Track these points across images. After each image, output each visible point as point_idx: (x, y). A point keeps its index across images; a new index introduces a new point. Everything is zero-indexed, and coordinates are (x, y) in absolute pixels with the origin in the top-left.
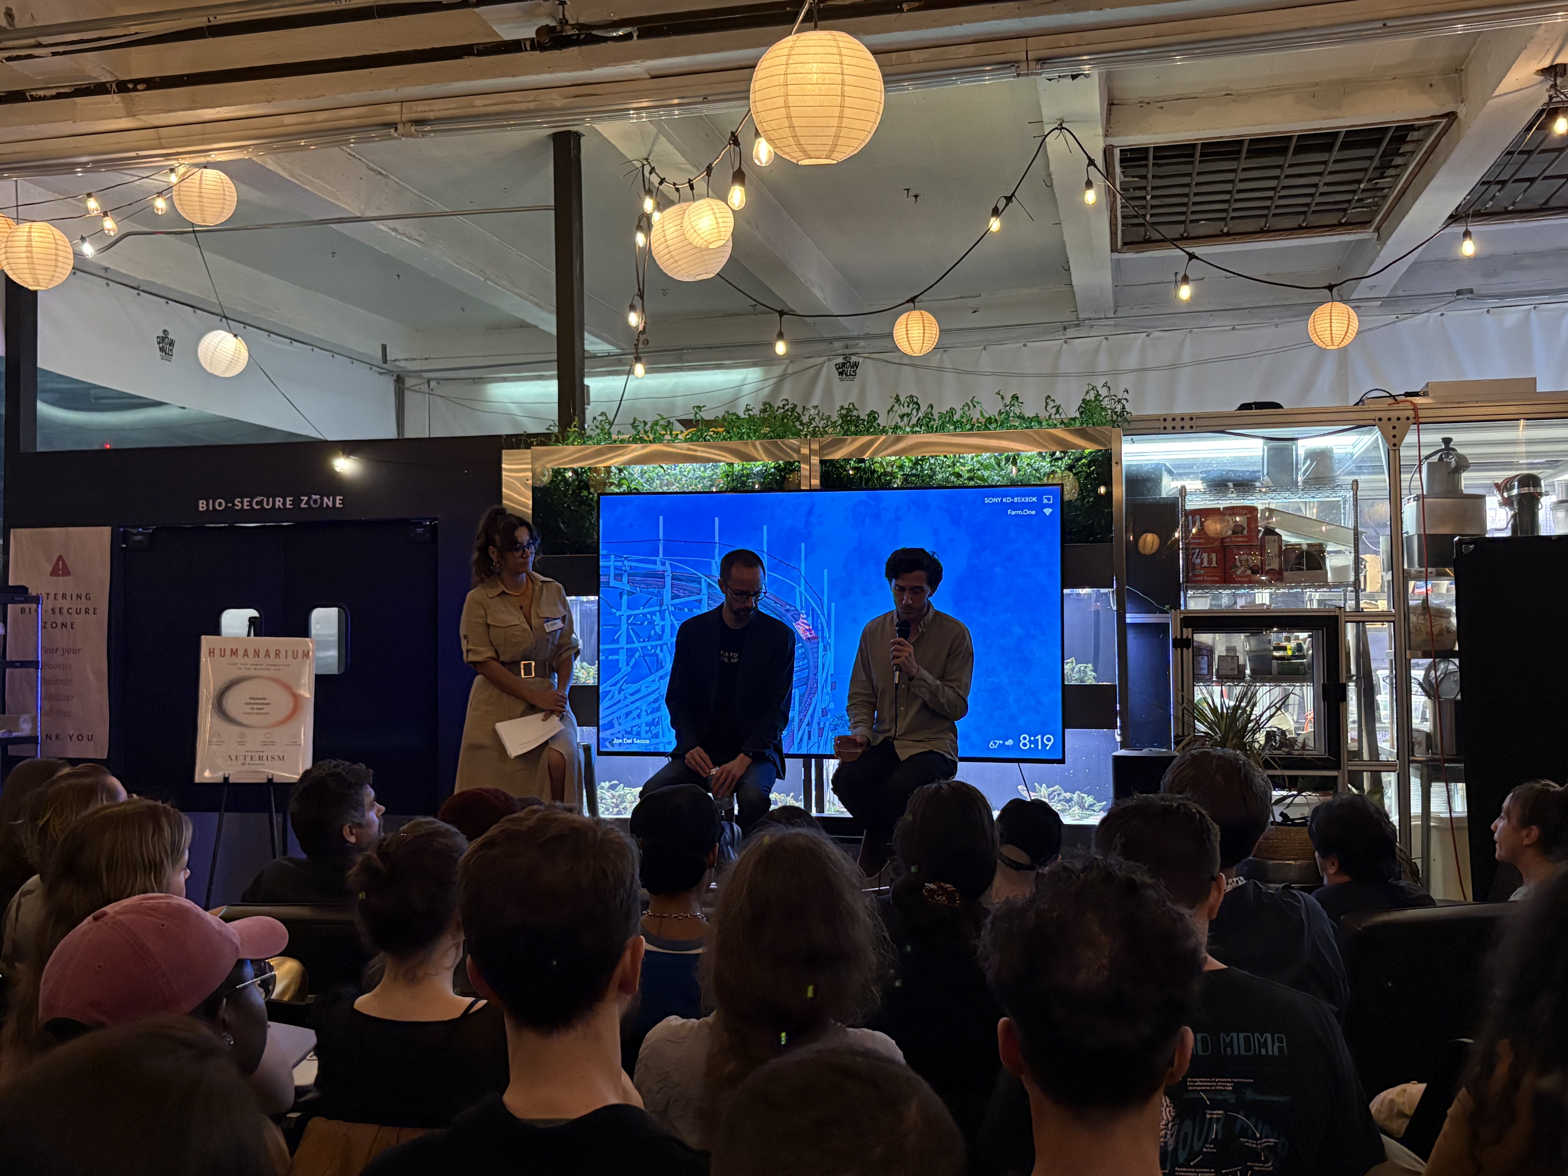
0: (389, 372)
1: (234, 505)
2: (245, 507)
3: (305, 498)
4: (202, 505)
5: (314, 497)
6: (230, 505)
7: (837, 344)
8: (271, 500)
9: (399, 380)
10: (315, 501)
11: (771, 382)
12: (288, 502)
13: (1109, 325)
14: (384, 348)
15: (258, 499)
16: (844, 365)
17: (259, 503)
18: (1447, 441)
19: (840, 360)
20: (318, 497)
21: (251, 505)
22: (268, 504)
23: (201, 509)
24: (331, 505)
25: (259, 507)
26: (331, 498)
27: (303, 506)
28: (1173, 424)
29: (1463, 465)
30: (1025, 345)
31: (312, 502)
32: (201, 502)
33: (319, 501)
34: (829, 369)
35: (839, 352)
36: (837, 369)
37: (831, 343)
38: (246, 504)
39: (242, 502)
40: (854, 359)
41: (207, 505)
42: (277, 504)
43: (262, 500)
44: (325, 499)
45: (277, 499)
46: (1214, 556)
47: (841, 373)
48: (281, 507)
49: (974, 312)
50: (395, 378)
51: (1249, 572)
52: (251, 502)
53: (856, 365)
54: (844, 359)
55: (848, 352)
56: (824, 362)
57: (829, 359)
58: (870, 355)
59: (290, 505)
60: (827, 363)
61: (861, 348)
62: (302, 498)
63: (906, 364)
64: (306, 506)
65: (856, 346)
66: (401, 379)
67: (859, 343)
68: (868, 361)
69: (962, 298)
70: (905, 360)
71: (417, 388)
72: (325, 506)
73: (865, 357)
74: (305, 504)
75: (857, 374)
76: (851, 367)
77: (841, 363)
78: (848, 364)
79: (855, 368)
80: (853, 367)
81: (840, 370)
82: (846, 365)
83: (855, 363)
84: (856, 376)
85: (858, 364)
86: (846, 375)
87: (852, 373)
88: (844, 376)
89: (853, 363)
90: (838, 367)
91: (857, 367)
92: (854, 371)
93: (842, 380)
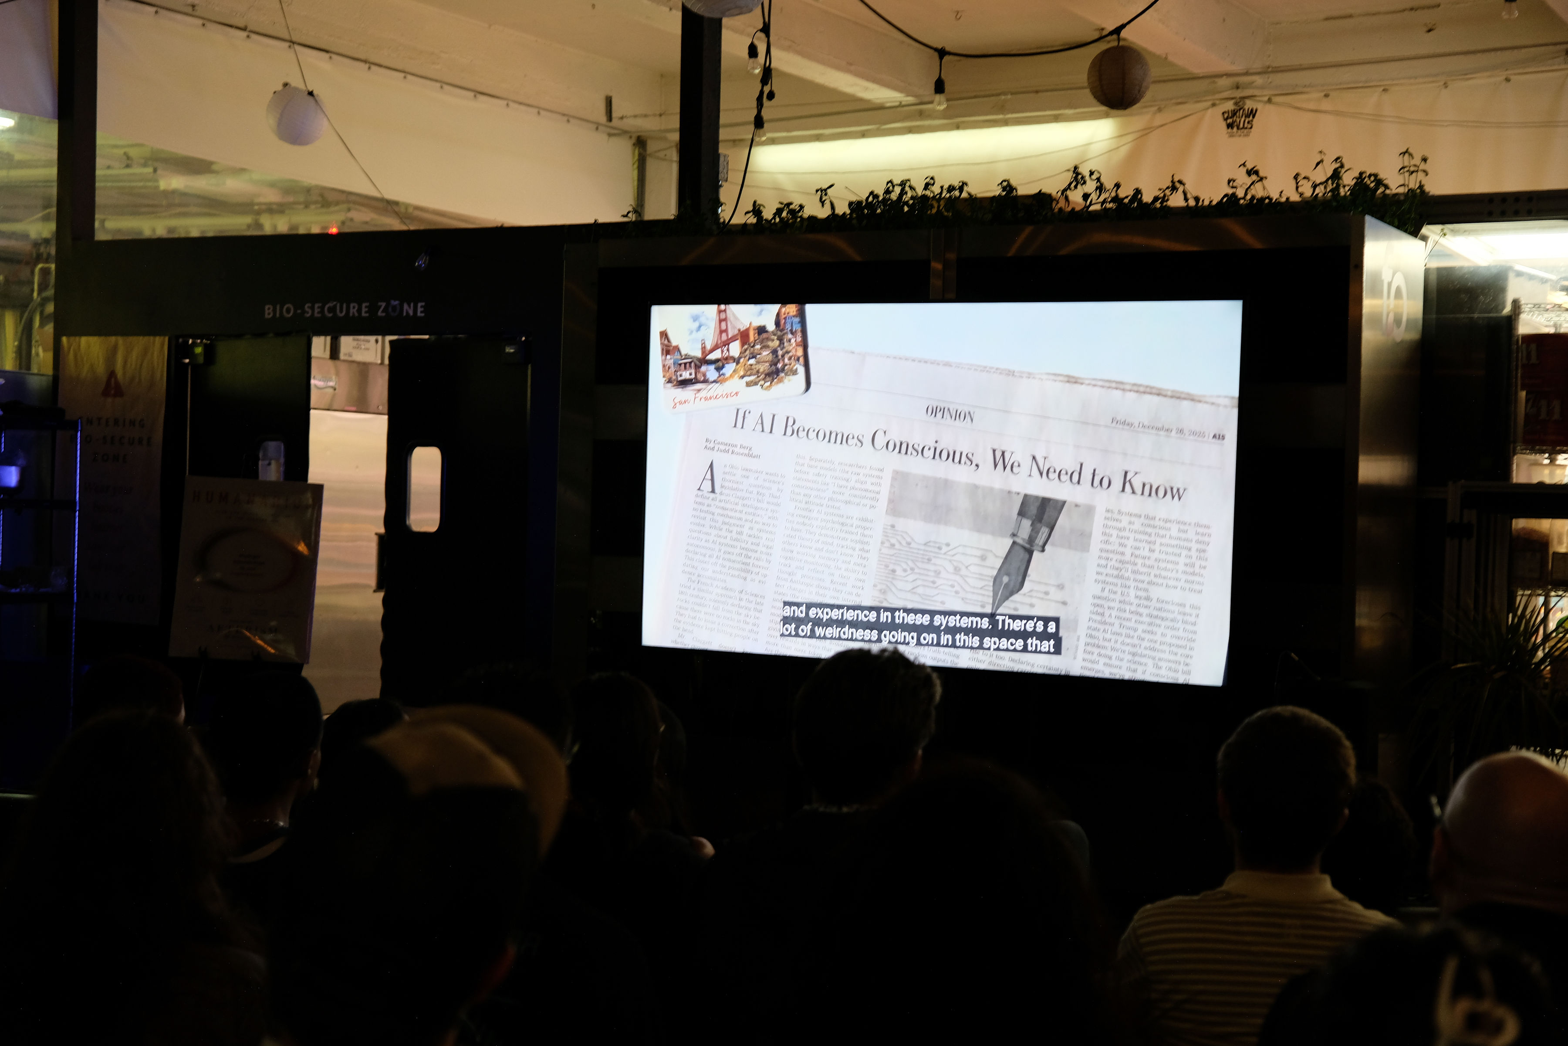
0: (624, 133)
1: (304, 312)
2: (316, 315)
3: (383, 305)
4: (268, 312)
5: (393, 303)
6: (299, 311)
7: (1223, 82)
8: (345, 306)
9: (641, 143)
10: (394, 308)
11: (1130, 138)
12: (364, 310)
14: (609, 102)
15: (331, 305)
16: (1234, 113)
17: (332, 310)
19: (1230, 106)
20: (397, 302)
21: (322, 311)
22: (341, 311)
23: (267, 316)
24: (411, 313)
25: (331, 315)
26: (412, 305)
27: (380, 313)
30: (1508, 80)
31: (390, 309)
32: (267, 307)
33: (398, 308)
34: (1214, 119)
35: (1226, 94)
36: (1226, 119)
37: (1212, 82)
38: (316, 310)
39: (312, 308)
40: (1249, 105)
41: (274, 311)
42: (351, 311)
43: (335, 306)
44: (406, 306)
45: (352, 305)
47: (1230, 126)
48: (356, 314)
49: (1429, 31)
50: (634, 140)
52: (322, 308)
53: (1252, 113)
54: (1236, 104)
55: (1239, 94)
56: (1208, 108)
57: (1214, 105)
58: (1276, 99)
59: (366, 312)
60: (1210, 111)
61: (1262, 88)
62: (380, 304)
63: (1325, 112)
64: (384, 314)
65: (1250, 85)
66: (646, 141)
67: (1259, 80)
68: (1269, 107)
69: (1412, 9)
70: (1326, 105)
71: (661, 154)
72: (405, 314)
73: (1269, 101)
74: (383, 312)
75: (1253, 127)
76: (1245, 117)
77: (1230, 110)
78: (1241, 111)
79: (1251, 118)
80: (1248, 116)
81: (1229, 121)
82: (1238, 114)
83: (1252, 110)
84: (1252, 130)
85: (1256, 111)
86: (1238, 128)
87: (1246, 126)
88: (1235, 129)
89: (1248, 109)
90: (1226, 116)
91: (1254, 117)
92: (1248, 122)
93: (1231, 136)
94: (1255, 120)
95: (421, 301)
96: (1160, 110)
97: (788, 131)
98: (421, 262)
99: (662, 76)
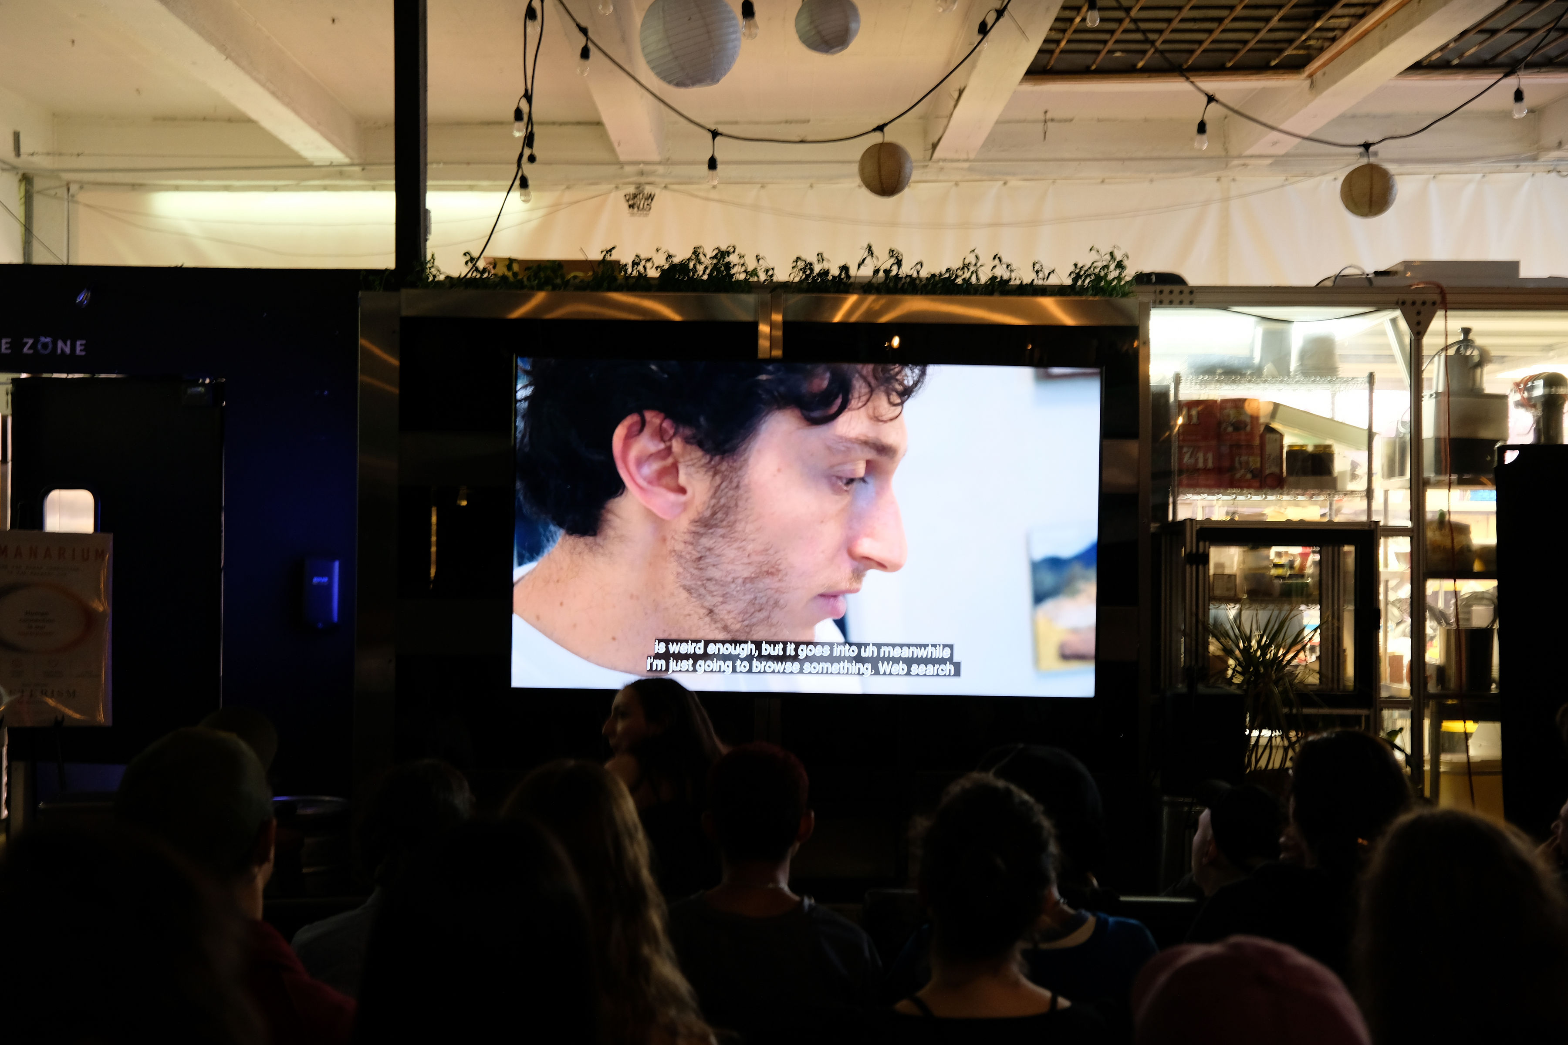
0: (18, 169)
3: (30, 341)
5: (43, 339)
7: (631, 169)
9: (27, 179)
10: (45, 346)
12: (4, 346)
13: (962, 169)
14: (17, 136)
16: (635, 196)
18: (1466, 331)
19: (631, 190)
20: (48, 340)
24: (68, 350)
26: (69, 343)
27: (25, 350)
28: (1172, 297)
29: (1484, 359)
31: (39, 347)
33: (50, 346)
34: (617, 201)
35: (631, 180)
36: (628, 201)
37: (622, 168)
40: (648, 190)
44: (60, 344)
46: (1210, 456)
47: (631, 206)
50: (19, 176)
51: (1249, 476)
53: (651, 197)
54: (638, 188)
55: (643, 180)
56: (610, 192)
57: (617, 188)
58: (669, 186)
59: (6, 348)
60: (613, 195)
61: (663, 176)
62: (25, 340)
63: (713, 200)
64: (31, 352)
65: (653, 173)
66: (33, 178)
67: (661, 169)
68: (666, 193)
69: (786, 122)
70: (713, 194)
71: (52, 192)
72: (59, 351)
73: (665, 187)
74: (30, 348)
75: (652, 209)
76: (645, 199)
77: (631, 193)
78: (641, 195)
79: (650, 200)
80: (647, 199)
81: (631, 202)
82: (638, 197)
83: (650, 195)
84: (651, 211)
85: (654, 196)
86: (638, 208)
87: (645, 208)
88: (636, 209)
89: (647, 194)
90: (627, 198)
91: (652, 200)
92: (648, 205)
93: (632, 214)
94: (653, 203)
95: (81, 339)
96: (568, 188)
97: (199, 179)
98: (82, 297)
99: (54, 114)
